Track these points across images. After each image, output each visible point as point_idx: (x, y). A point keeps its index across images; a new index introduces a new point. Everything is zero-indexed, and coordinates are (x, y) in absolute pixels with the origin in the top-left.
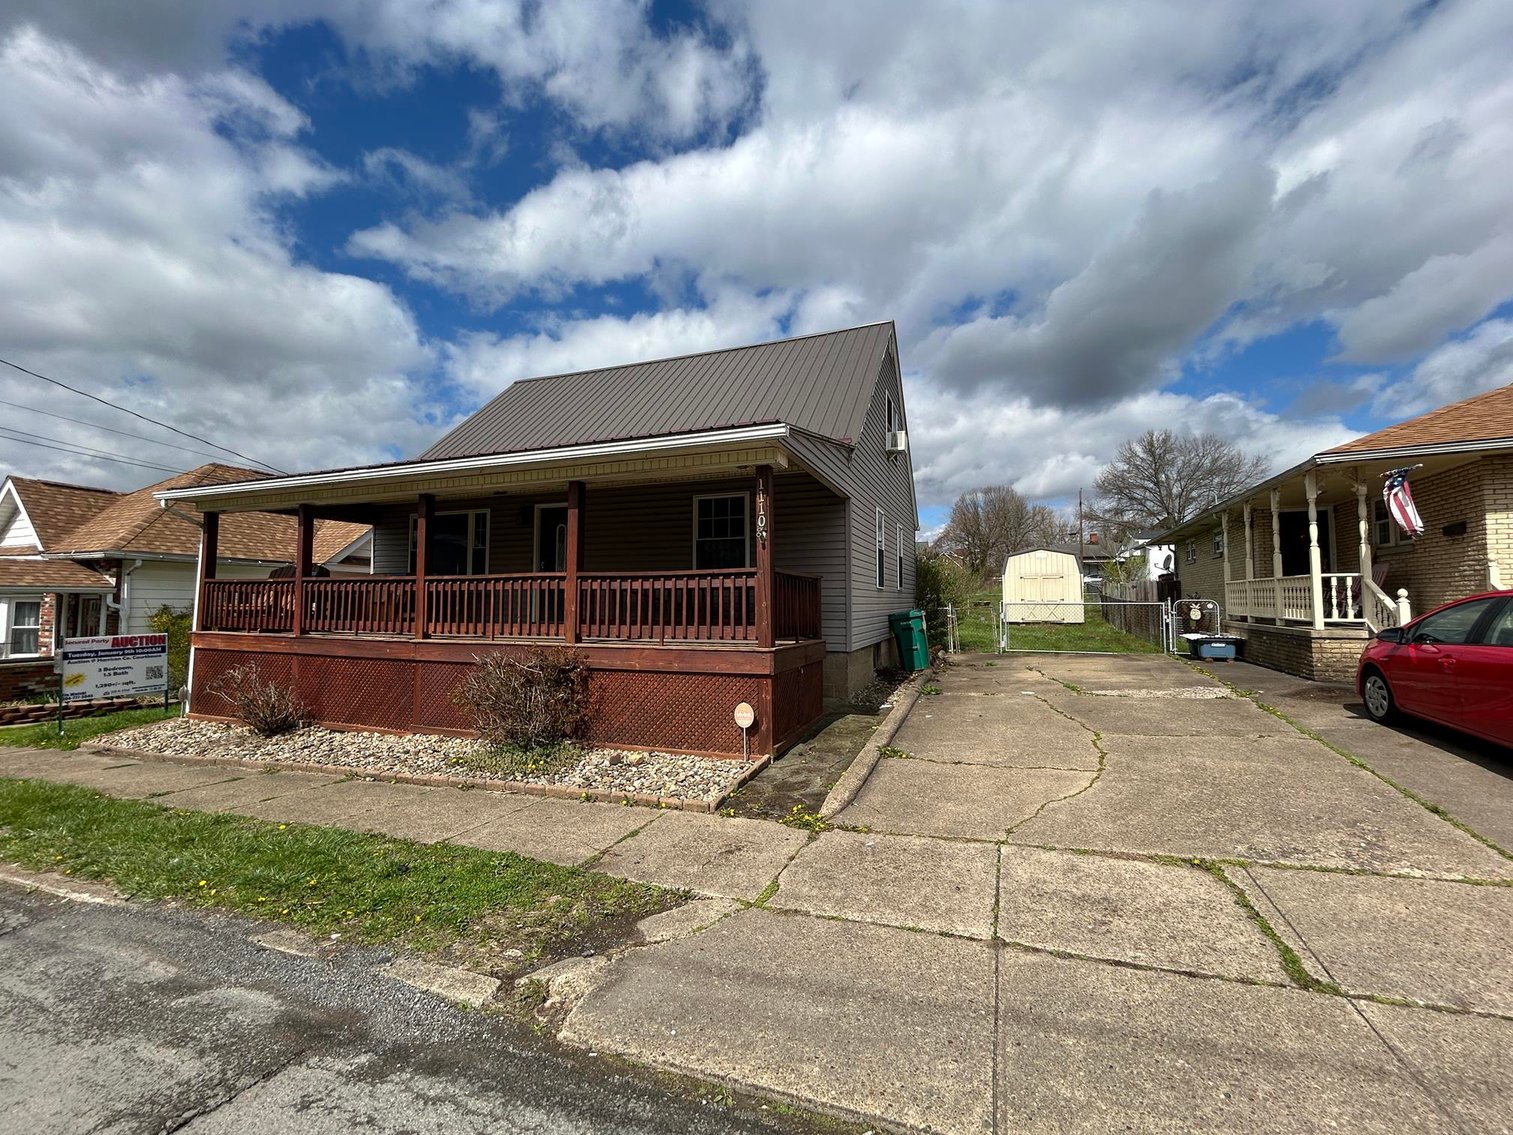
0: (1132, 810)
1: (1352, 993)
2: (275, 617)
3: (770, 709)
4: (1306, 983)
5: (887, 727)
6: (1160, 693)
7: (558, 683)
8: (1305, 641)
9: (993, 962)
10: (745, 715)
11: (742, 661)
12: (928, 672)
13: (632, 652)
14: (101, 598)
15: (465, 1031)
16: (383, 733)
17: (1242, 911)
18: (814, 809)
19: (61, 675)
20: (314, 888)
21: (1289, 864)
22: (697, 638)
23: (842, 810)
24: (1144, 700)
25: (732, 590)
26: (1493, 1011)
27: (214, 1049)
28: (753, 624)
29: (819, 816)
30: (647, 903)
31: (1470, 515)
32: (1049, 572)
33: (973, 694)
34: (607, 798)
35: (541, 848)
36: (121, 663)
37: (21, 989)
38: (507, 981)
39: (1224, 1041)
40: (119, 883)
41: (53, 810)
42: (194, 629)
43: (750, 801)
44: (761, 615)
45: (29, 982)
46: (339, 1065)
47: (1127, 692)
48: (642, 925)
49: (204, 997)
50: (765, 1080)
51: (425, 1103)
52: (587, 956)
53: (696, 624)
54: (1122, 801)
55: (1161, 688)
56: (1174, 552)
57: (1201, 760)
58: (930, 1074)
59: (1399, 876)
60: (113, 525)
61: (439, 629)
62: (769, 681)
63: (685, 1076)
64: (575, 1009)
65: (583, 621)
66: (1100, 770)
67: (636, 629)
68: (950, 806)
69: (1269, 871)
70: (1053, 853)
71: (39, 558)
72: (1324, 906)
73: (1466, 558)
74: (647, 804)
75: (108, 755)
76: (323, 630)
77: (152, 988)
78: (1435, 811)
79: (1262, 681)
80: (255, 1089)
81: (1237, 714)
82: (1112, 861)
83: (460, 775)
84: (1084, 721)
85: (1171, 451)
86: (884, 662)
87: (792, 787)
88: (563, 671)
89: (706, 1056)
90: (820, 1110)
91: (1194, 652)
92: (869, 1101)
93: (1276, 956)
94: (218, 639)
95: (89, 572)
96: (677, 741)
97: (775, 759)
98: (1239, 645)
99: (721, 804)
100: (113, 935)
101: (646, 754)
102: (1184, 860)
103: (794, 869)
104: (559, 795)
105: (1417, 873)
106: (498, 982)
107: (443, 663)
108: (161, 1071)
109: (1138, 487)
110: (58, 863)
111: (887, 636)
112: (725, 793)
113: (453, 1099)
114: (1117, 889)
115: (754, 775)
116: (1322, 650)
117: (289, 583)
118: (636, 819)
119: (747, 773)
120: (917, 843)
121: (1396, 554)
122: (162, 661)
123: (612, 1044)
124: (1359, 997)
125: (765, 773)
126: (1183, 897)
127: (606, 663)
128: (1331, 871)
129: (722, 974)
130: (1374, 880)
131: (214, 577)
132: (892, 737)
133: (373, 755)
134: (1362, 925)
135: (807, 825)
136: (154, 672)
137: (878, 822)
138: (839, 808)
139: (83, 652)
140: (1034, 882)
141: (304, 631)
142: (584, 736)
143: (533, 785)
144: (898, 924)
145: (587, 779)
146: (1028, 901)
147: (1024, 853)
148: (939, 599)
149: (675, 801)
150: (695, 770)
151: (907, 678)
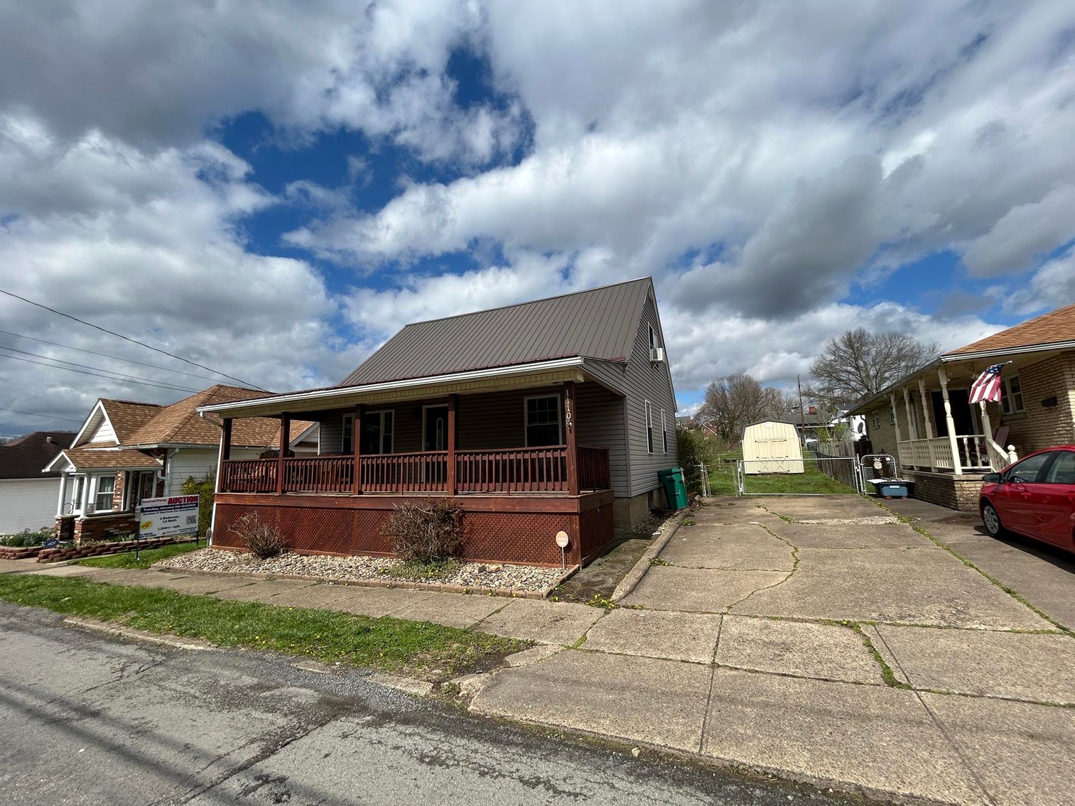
0: (809, 594)
1: (918, 688)
2: (266, 483)
3: (578, 535)
4: (892, 683)
5: (656, 546)
6: (846, 521)
7: (444, 521)
8: (950, 483)
9: (711, 675)
10: (563, 539)
11: (559, 504)
12: (687, 510)
13: (490, 500)
14: (154, 473)
15: (418, 707)
16: (333, 556)
17: (866, 649)
18: (608, 596)
19: (139, 522)
20: (319, 640)
21: (902, 623)
22: (531, 490)
23: (625, 597)
24: (835, 526)
25: (552, 459)
26: (997, 696)
27: (292, 713)
28: (566, 481)
29: (611, 600)
30: (509, 648)
31: (1058, 392)
32: (776, 437)
33: (716, 524)
34: (479, 591)
35: (443, 619)
36: (173, 514)
37: (179, 688)
38: (437, 685)
39: (836, 710)
40: (209, 639)
41: (156, 601)
42: (216, 492)
43: (568, 593)
44: (570, 476)
45: (182, 685)
46: (357, 721)
47: (823, 521)
48: (508, 659)
49: (277, 692)
50: (581, 726)
51: (405, 736)
52: (479, 673)
53: (530, 481)
54: (804, 589)
55: (848, 518)
56: (865, 420)
57: (863, 563)
58: (669, 723)
59: (971, 629)
60: (161, 427)
61: (368, 488)
62: (577, 517)
63: (538, 725)
64: (476, 697)
65: (459, 481)
66: (794, 570)
67: (492, 485)
68: (694, 593)
69: (889, 628)
70: (756, 619)
71: (117, 449)
72: (917, 645)
73: (1059, 422)
74: (504, 594)
75: (169, 572)
76: (296, 491)
77: (248, 688)
78: (1009, 592)
79: (922, 511)
80: (317, 730)
81: (897, 534)
82: (792, 624)
83: (386, 579)
84: (789, 540)
85: (866, 344)
86: (656, 504)
87: (594, 584)
88: (447, 513)
89: (548, 716)
90: (610, 739)
91: (878, 492)
92: (636, 734)
93: (880, 671)
94: (231, 498)
95: (147, 457)
96: (520, 557)
97: (583, 567)
98: (909, 486)
99: (550, 594)
100: (217, 663)
101: (501, 566)
102: (836, 622)
103: (596, 629)
104: (449, 590)
105: (983, 627)
106: (432, 685)
107: (371, 510)
108: (268, 723)
109: (843, 371)
110: (171, 629)
111: (657, 486)
112: (552, 588)
113: (419, 734)
114: (792, 638)
115: (570, 577)
116: (962, 489)
117: (275, 461)
118: (498, 603)
119: (565, 576)
120: (671, 614)
121: (1015, 420)
122: (195, 512)
123: (498, 711)
124: (921, 690)
125: (576, 576)
126: (832, 642)
127: (474, 507)
128: (929, 627)
129: (555, 681)
130: (954, 632)
131: (228, 459)
132: (660, 552)
133: (330, 569)
134: (938, 655)
135: (603, 605)
136: (191, 520)
137: (647, 603)
138: (623, 595)
139: (152, 508)
140: (741, 635)
141: (283, 492)
142: (461, 555)
143: (433, 585)
144: (656, 657)
145: (465, 581)
146: (736, 645)
147: (737, 619)
148: (694, 459)
149: (521, 592)
150: (533, 574)
151: (671, 515)
